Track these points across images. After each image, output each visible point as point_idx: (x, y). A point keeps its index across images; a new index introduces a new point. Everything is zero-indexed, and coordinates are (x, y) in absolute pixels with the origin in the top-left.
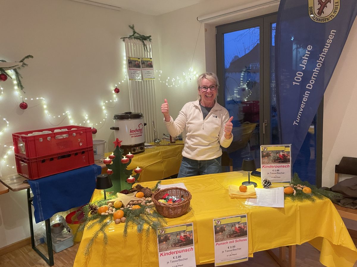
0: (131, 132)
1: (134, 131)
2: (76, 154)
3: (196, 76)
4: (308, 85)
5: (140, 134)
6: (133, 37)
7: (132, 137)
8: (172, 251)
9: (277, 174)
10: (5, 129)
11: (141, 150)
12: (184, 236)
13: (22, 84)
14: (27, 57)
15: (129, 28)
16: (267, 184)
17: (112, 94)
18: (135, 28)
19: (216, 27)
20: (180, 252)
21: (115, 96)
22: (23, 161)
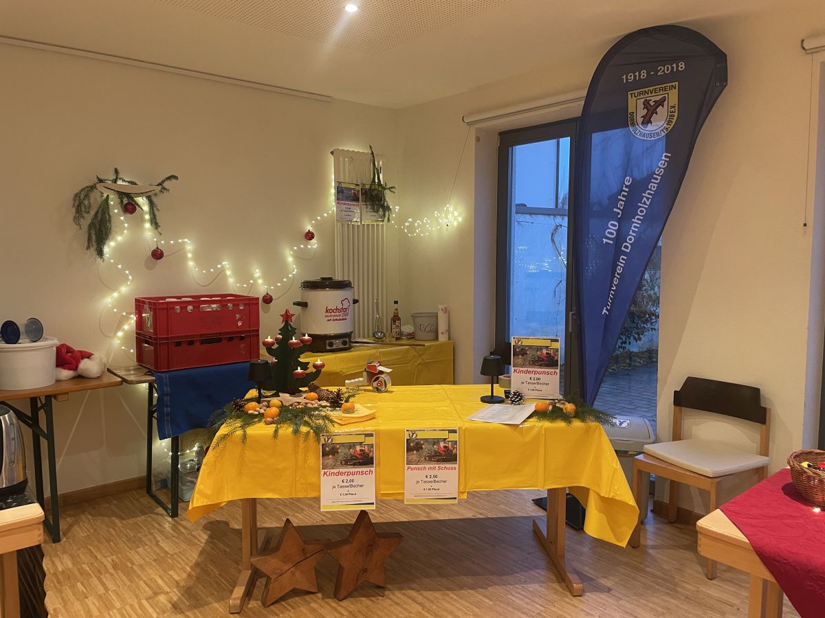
0: (327, 311)
1: (333, 311)
2: (231, 339)
3: (458, 220)
4: (625, 244)
5: (344, 318)
7: (328, 320)
8: (341, 470)
9: (536, 385)
10: (123, 289)
11: (343, 346)
12: (361, 450)
13: (158, 221)
14: (169, 178)
16: (517, 398)
19: (500, 134)
20: (353, 474)
22: (147, 342)
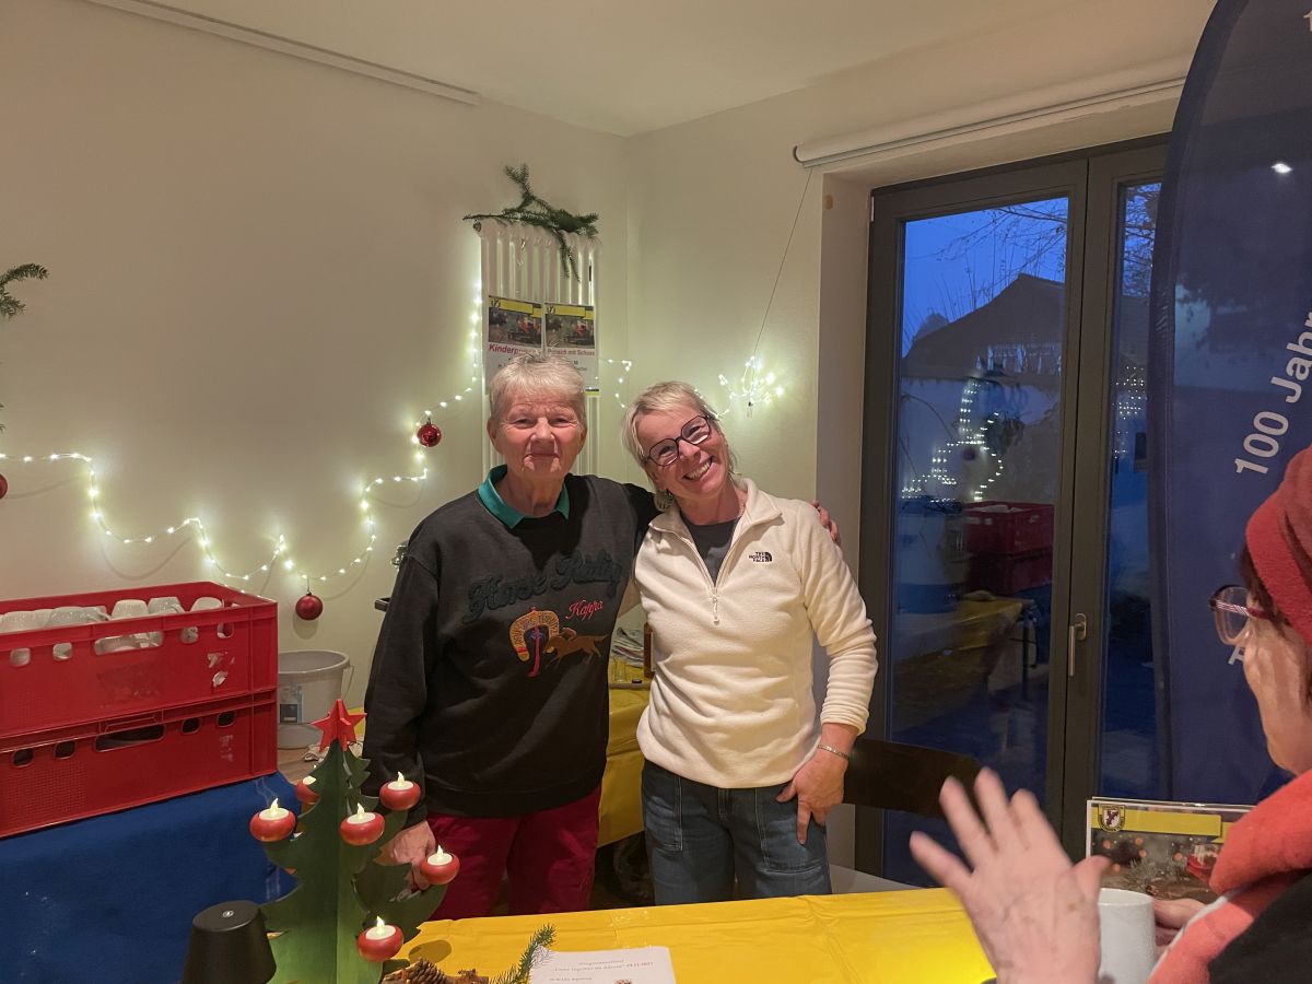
2: (191, 725)
3: (773, 392)
6: (519, 215)
14: (19, 272)
15: (508, 179)
17: (409, 448)
18: (530, 181)
19: (874, 193)
21: (420, 456)
